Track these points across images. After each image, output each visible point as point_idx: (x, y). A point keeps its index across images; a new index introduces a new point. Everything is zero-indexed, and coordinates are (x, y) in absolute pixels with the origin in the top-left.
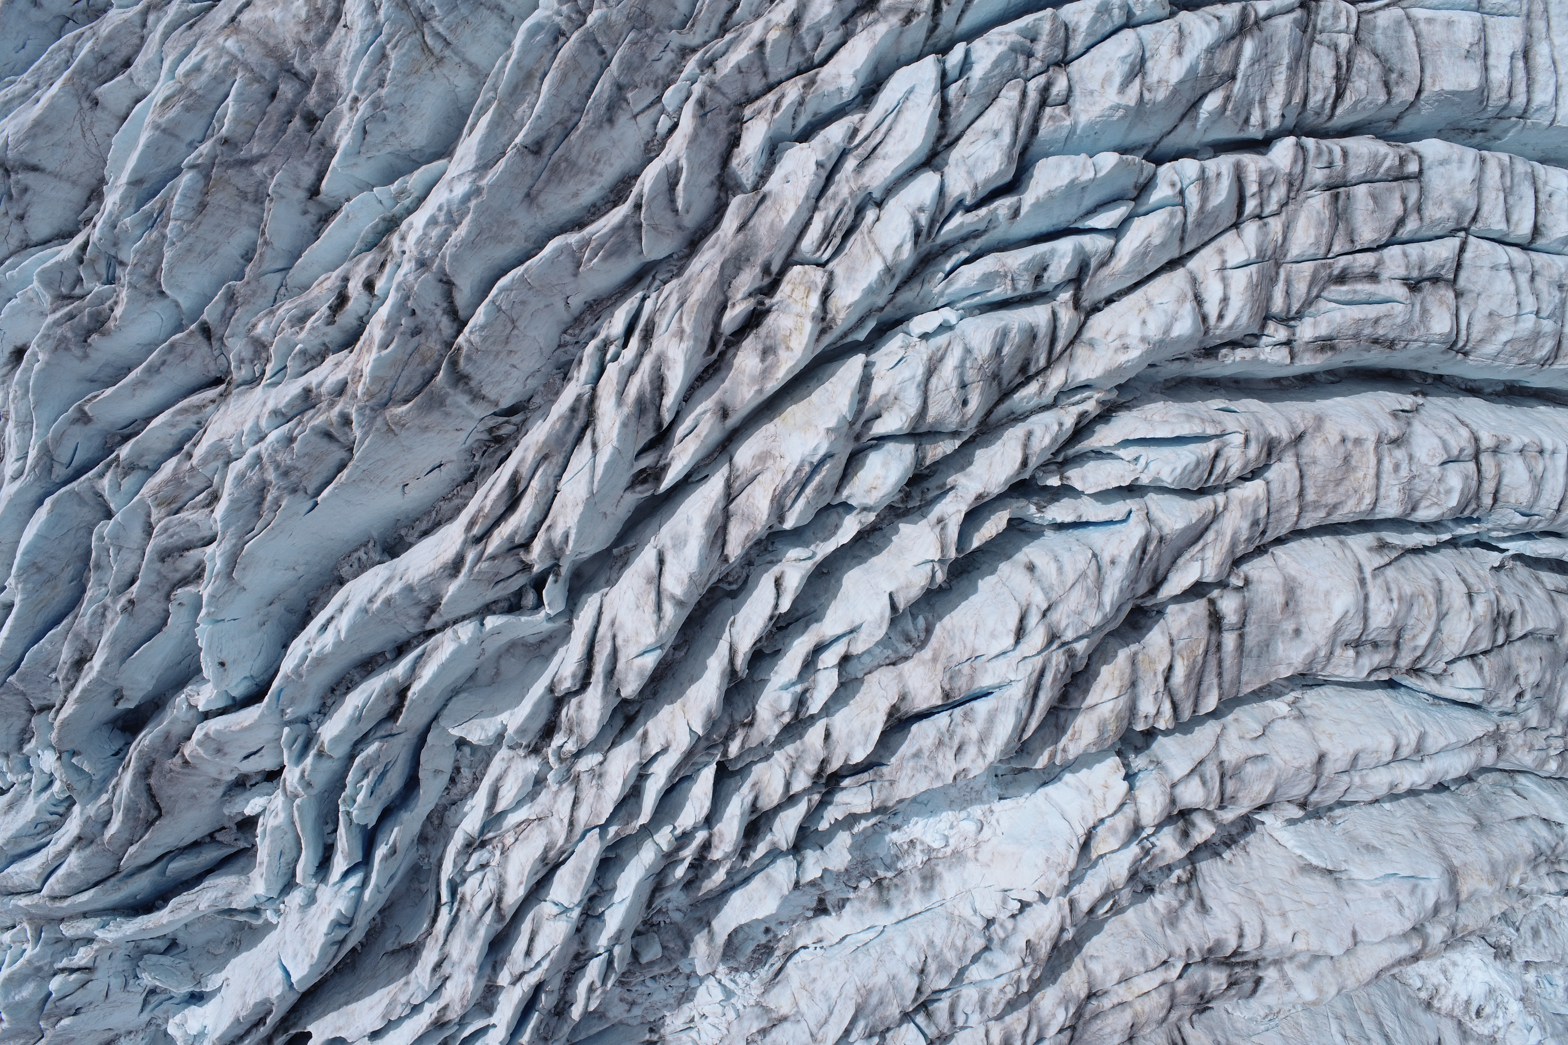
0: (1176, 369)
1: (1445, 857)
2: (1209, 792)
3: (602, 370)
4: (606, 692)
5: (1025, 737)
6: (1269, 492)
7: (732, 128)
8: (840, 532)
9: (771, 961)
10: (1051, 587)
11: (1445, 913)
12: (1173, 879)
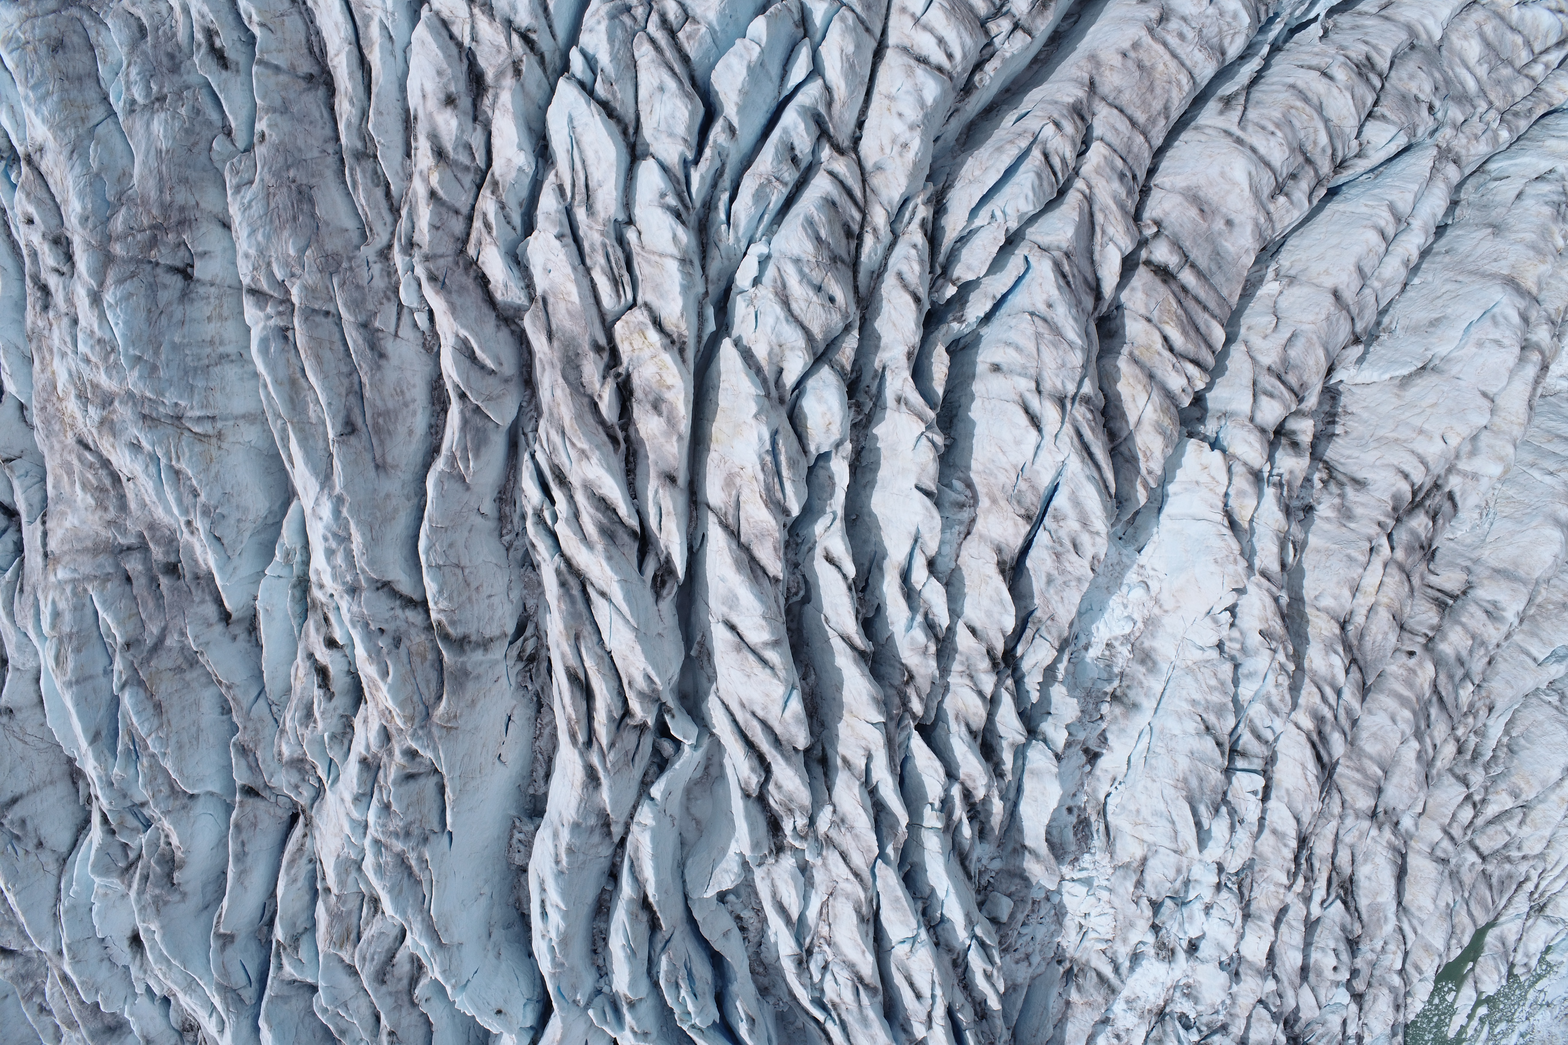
0: (956, 125)
1: (1493, 276)
2: (1281, 398)
3: (554, 536)
4: (787, 759)
5: (1113, 491)
6: (1109, 145)
7: (472, 274)
8: (837, 480)
9: (1094, 828)
10: (1025, 367)
11: (1533, 315)
12: (1318, 485)
